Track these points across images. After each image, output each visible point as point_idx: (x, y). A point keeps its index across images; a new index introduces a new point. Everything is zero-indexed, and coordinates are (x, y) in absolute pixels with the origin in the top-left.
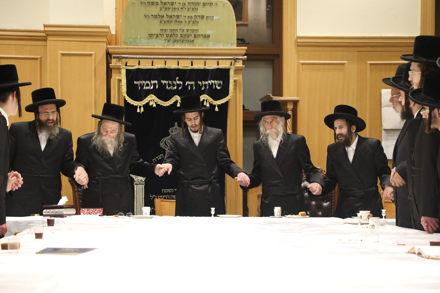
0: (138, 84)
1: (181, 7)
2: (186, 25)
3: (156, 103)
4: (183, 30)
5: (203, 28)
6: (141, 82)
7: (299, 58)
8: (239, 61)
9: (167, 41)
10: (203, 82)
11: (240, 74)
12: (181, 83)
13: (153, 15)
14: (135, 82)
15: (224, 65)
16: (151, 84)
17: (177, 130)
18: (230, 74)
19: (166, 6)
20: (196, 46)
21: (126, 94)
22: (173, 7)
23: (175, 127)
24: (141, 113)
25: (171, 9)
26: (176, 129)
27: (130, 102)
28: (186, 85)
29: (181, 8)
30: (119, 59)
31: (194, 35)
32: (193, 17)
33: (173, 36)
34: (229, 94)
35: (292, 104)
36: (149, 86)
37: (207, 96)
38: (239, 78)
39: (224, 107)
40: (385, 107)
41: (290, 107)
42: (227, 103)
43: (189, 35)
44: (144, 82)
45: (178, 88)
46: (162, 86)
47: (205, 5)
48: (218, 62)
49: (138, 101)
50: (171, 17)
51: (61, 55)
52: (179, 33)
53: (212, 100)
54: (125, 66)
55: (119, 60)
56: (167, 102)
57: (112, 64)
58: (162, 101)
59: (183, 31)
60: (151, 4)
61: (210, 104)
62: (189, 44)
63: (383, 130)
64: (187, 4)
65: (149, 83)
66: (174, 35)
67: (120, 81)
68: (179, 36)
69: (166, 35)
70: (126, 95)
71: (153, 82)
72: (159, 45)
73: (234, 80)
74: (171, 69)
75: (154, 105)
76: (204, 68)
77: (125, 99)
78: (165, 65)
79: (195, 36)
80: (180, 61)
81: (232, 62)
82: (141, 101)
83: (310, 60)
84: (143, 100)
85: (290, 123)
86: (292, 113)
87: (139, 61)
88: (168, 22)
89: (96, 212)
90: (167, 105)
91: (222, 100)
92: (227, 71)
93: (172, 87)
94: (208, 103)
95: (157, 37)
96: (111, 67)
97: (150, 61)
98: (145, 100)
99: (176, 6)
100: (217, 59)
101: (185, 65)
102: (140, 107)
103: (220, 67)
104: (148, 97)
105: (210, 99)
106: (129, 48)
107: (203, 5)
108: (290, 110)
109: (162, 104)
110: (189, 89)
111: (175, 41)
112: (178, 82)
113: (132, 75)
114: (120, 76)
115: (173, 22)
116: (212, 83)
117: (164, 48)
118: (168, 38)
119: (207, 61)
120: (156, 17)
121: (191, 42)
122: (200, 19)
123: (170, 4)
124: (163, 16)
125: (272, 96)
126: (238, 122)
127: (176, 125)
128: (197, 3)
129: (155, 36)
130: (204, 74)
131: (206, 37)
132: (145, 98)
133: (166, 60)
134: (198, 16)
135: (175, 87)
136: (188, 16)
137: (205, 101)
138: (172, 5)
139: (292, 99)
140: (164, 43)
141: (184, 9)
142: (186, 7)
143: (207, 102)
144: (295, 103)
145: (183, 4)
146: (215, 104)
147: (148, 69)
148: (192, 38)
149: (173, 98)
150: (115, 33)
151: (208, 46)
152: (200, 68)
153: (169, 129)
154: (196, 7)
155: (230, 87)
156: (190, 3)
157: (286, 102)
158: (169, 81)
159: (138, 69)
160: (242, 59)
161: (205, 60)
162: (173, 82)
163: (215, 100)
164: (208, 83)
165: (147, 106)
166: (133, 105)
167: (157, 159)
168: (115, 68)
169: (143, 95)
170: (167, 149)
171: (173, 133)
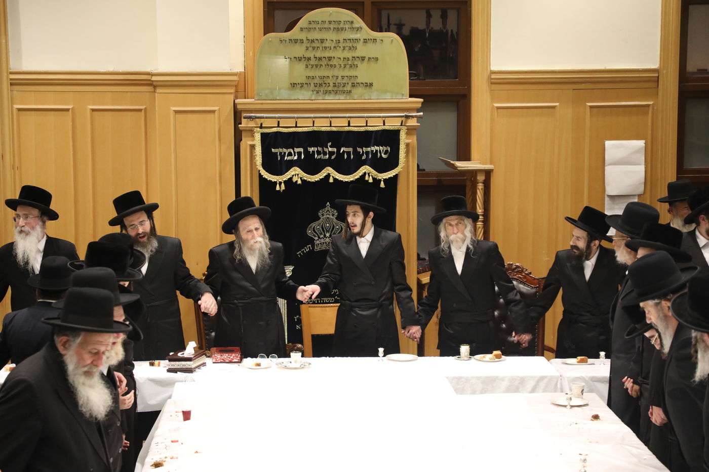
0: (277, 153)
1: (333, 45)
2: (341, 70)
3: (301, 178)
4: (337, 77)
5: (363, 73)
6: (281, 150)
7: (493, 100)
8: (412, 117)
9: (315, 92)
10: (364, 148)
11: (413, 134)
12: (335, 150)
13: (296, 58)
14: (273, 150)
15: (392, 124)
18: (401, 138)
19: (314, 45)
20: (354, 99)
21: (261, 166)
22: (324, 45)
23: (326, 209)
24: (281, 191)
25: (321, 48)
26: (328, 211)
27: (266, 177)
28: (341, 152)
29: (334, 47)
30: (251, 118)
31: (352, 83)
32: (351, 58)
33: (324, 85)
34: (400, 165)
35: (484, 174)
36: (292, 155)
37: (369, 167)
38: (413, 140)
39: (392, 183)
40: (609, 164)
41: (481, 178)
42: (396, 176)
43: (345, 83)
44: (285, 150)
45: (330, 157)
46: (309, 155)
47: (366, 42)
48: (384, 121)
49: (277, 175)
50: (320, 59)
51: (174, 113)
52: (331, 81)
53: (377, 173)
54: (260, 128)
55: (251, 120)
56: (316, 176)
57: (243, 125)
58: (308, 175)
59: (337, 79)
60: (293, 41)
61: (374, 179)
62: (345, 95)
63: (606, 196)
64: (342, 41)
65: (292, 151)
66: (324, 83)
67: (253, 147)
68: (331, 84)
69: (314, 84)
70: (261, 168)
71: (297, 150)
72: (304, 97)
73: (406, 144)
74: (321, 131)
75: (299, 182)
76: (365, 130)
77: (260, 174)
78: (313, 126)
79: (353, 85)
80: (333, 120)
81: (402, 121)
82: (281, 175)
83: (508, 102)
84: (284, 174)
85: (481, 200)
87: (279, 122)
88: (317, 66)
89: (232, 357)
90: (316, 180)
91: (389, 172)
92: (397, 132)
93: (322, 155)
94: (371, 177)
95: (302, 86)
96: (240, 129)
97: (293, 121)
98: (286, 174)
99: (327, 44)
100: (383, 117)
101: (339, 124)
102: (280, 183)
103: (387, 128)
104: (291, 170)
105: (374, 172)
106: (264, 103)
107: (364, 42)
108: (481, 182)
109: (310, 180)
110: (345, 158)
111: (326, 92)
112: (330, 149)
113: (269, 141)
114: (253, 141)
115: (324, 65)
116: (377, 151)
117: (311, 102)
118: (317, 89)
119: (369, 120)
120: (300, 59)
121: (347, 93)
122: (359, 62)
123: (320, 41)
124: (309, 59)
125: (456, 165)
127: (328, 205)
128: (355, 39)
129: (299, 86)
130: (366, 138)
131: (367, 86)
132: (286, 172)
133: (314, 119)
134: (357, 57)
135: (326, 155)
136: (344, 58)
137: (367, 175)
138: (322, 42)
139: (484, 168)
140: (312, 95)
141: (338, 48)
142: (340, 45)
143: (369, 176)
145: (337, 41)
146: (380, 178)
147: (290, 132)
148: (348, 88)
149: (323, 171)
150: (243, 71)
151: (371, 99)
152: (360, 130)
153: (318, 211)
154: (355, 45)
155: (400, 155)
156: (346, 40)
157: (473, 173)
158: (319, 148)
159: (277, 132)
160: (416, 116)
161: (367, 119)
162: (323, 149)
163: (381, 173)
164: (371, 150)
165: (289, 182)
166: (271, 181)
167: (303, 252)
168: (245, 130)
169: (284, 167)
170: (316, 238)
171: (324, 217)
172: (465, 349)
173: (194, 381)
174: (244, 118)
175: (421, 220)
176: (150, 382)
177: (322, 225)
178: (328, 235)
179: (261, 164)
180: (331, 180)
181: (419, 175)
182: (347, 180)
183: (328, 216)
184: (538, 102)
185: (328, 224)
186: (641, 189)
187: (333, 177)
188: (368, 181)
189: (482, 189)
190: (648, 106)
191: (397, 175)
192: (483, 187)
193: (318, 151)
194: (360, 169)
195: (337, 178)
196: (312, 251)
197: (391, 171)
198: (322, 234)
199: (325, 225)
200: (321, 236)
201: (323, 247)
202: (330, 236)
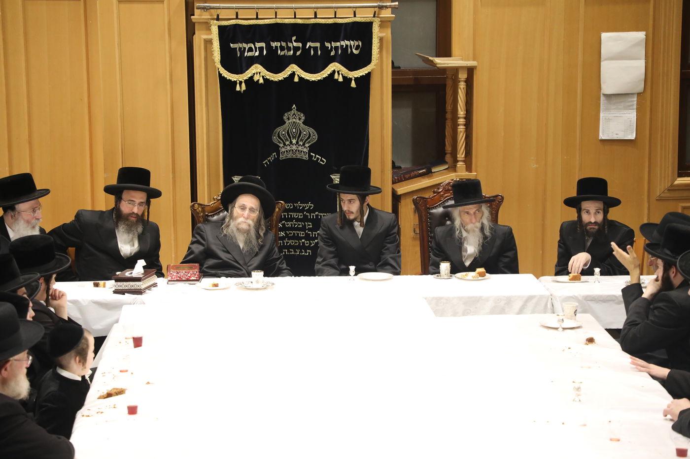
0: (236, 48)
3: (263, 77)
6: (240, 45)
8: (386, 9)
10: (333, 43)
11: (387, 27)
12: (300, 45)
14: (231, 45)
15: (363, 16)
16: (256, 48)
17: (295, 116)
18: (373, 31)
21: (220, 64)
23: (292, 112)
24: (242, 92)
26: (294, 114)
27: (226, 76)
28: (307, 48)
30: (206, 9)
34: (372, 62)
35: (466, 72)
36: (253, 51)
37: (338, 64)
38: (387, 33)
39: (365, 81)
40: (606, 60)
41: (463, 76)
42: (369, 75)
44: (245, 45)
45: (295, 53)
46: (272, 51)
48: (355, 13)
49: (237, 74)
51: (118, 2)
53: (347, 71)
54: (217, 20)
55: (205, 11)
56: (280, 74)
57: (196, 17)
58: (272, 74)
61: (344, 77)
63: (602, 95)
65: (253, 46)
67: (209, 42)
70: (219, 65)
71: (258, 45)
73: (380, 37)
74: (285, 24)
76: (333, 22)
77: (219, 72)
78: (276, 18)
80: (297, 11)
81: (375, 12)
82: (242, 73)
84: (244, 72)
85: (463, 102)
86: (466, 85)
87: (237, 13)
89: (189, 275)
90: (280, 79)
91: (361, 70)
92: (369, 25)
93: (286, 51)
94: (341, 75)
96: (194, 21)
97: (254, 12)
98: (246, 72)
100: (353, 8)
101: (304, 17)
102: (241, 83)
103: (358, 21)
104: (252, 67)
105: (344, 71)
108: (462, 81)
109: (273, 79)
110: (312, 54)
112: (295, 44)
113: (228, 34)
114: (211, 35)
116: (347, 46)
119: (338, 11)
125: (435, 62)
126: (385, 99)
127: (294, 108)
130: (334, 31)
132: (247, 70)
133: (276, 10)
135: (291, 51)
137: (336, 73)
139: (466, 65)
143: (339, 74)
146: (351, 77)
147: (250, 25)
149: (287, 69)
152: (328, 23)
153: (283, 115)
155: (373, 51)
157: (456, 70)
158: (282, 42)
159: (236, 24)
160: (390, 7)
161: (335, 10)
162: (287, 44)
163: (351, 71)
164: (341, 45)
165: (250, 82)
166: (230, 80)
167: (269, 161)
168: (199, 23)
169: (244, 65)
170: (281, 145)
171: (290, 121)
172: (445, 267)
173: (144, 304)
174: (198, 8)
175: (396, 124)
176: (94, 305)
177: (288, 130)
178: (294, 141)
179: (219, 61)
180: (296, 79)
181: (393, 74)
182: (313, 79)
183: (294, 120)
185: (294, 130)
186: (640, 88)
187: (298, 75)
188: (338, 80)
189: (463, 88)
191: (369, 73)
192: (465, 86)
194: (329, 66)
195: (303, 76)
196: (277, 159)
197: (363, 69)
198: (288, 141)
199: (291, 130)
200: (287, 143)
201: (290, 156)
202: (297, 142)
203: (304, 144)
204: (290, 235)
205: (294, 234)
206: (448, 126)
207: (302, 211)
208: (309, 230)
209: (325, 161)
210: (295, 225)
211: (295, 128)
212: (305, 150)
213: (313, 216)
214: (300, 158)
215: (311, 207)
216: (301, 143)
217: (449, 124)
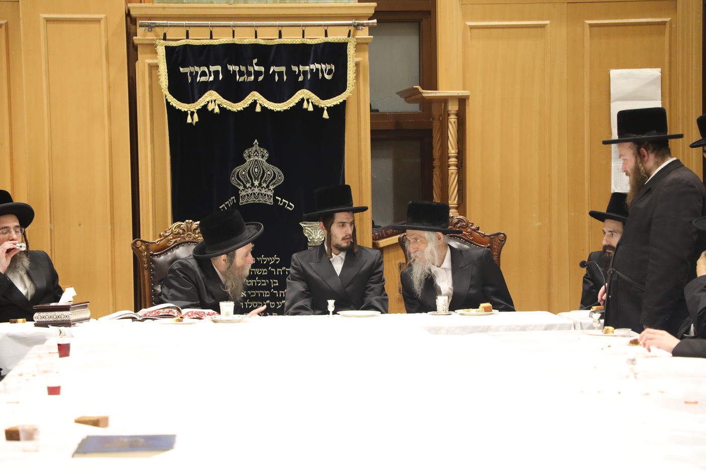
0: (187, 73)
3: (219, 105)
6: (192, 69)
7: (465, 16)
8: (363, 27)
10: (301, 67)
11: (364, 51)
12: (262, 69)
14: (181, 69)
15: (337, 36)
16: (210, 72)
17: (258, 153)
18: (348, 53)
20: (286, 3)
21: (167, 90)
23: (254, 148)
24: (194, 124)
26: (256, 151)
27: (174, 105)
28: (270, 73)
30: (150, 27)
34: (348, 88)
35: (457, 103)
36: (206, 76)
37: (308, 91)
38: (364, 58)
39: (339, 111)
40: (615, 101)
41: (453, 108)
42: (344, 103)
44: (197, 69)
45: (256, 78)
46: (229, 76)
48: (326, 31)
49: (188, 103)
51: (45, 22)
53: (318, 98)
54: (163, 40)
55: (150, 30)
56: (238, 104)
57: (138, 37)
58: (230, 102)
61: (314, 106)
65: (206, 70)
67: (154, 67)
70: (166, 92)
71: (213, 68)
72: (220, 1)
73: (356, 62)
74: (244, 45)
75: (217, 110)
76: (301, 42)
77: (167, 100)
78: (234, 37)
80: (259, 30)
81: (350, 31)
82: (193, 102)
83: (484, 20)
84: (197, 101)
85: (454, 137)
86: (457, 119)
87: (187, 32)
90: (239, 109)
91: (334, 98)
92: (343, 46)
93: (246, 76)
94: (310, 104)
96: (136, 42)
97: (208, 30)
98: (199, 100)
100: (324, 26)
101: (267, 37)
102: (192, 113)
103: (330, 41)
104: (206, 94)
105: (315, 98)
106: (167, 8)
108: (453, 114)
109: (230, 108)
110: (277, 80)
112: (257, 68)
113: (176, 56)
114: (157, 58)
116: (317, 69)
117: (229, 6)
119: (307, 30)
125: (421, 90)
126: (362, 136)
127: (256, 144)
130: (302, 53)
132: (199, 98)
133: (234, 29)
135: (251, 76)
137: (305, 102)
139: (456, 95)
143: (308, 103)
144: (462, 101)
146: (323, 106)
147: (203, 46)
149: (247, 97)
151: (307, 3)
152: (294, 43)
153: (242, 152)
155: (348, 75)
157: (445, 100)
158: (241, 66)
159: (186, 45)
160: (367, 25)
161: (304, 28)
162: (247, 69)
163: (323, 99)
164: (310, 69)
165: (203, 111)
166: (179, 110)
167: (227, 206)
168: (142, 45)
169: (196, 92)
170: (241, 188)
171: (252, 159)
172: (442, 301)
174: (141, 26)
177: (249, 170)
178: (256, 183)
179: (167, 87)
180: (258, 109)
181: (372, 118)
182: (278, 109)
183: (256, 158)
184: (523, 20)
185: (256, 170)
187: (260, 105)
188: (307, 109)
189: (454, 123)
190: (664, 23)
191: (344, 101)
193: (240, 71)
194: (297, 94)
195: (266, 106)
196: (236, 205)
197: (337, 97)
198: (249, 182)
199: (252, 170)
200: (248, 185)
201: (251, 200)
202: (260, 184)
203: (268, 186)
204: (252, 296)
205: (257, 294)
206: (436, 174)
207: (267, 266)
208: (275, 288)
209: (293, 206)
210: (258, 283)
211: (257, 167)
212: (270, 193)
213: (280, 272)
214: (264, 202)
215: (276, 260)
216: (264, 185)
217: (436, 173)
